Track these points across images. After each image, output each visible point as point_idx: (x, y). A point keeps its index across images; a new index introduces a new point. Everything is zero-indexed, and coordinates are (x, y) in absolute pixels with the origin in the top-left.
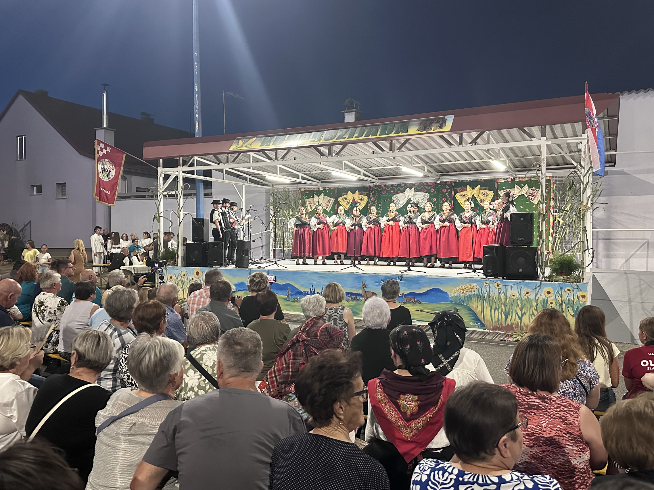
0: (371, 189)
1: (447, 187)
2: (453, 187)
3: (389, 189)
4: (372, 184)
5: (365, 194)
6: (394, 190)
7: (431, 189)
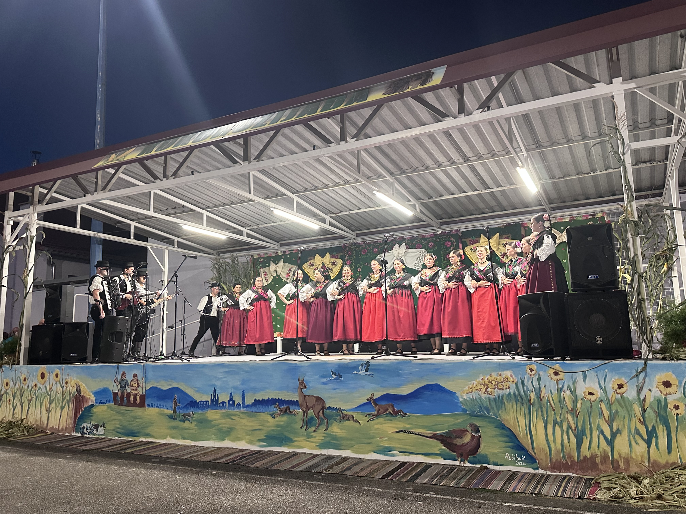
0: (347, 249)
1: (452, 239)
2: (460, 238)
3: (371, 248)
4: (348, 242)
5: (339, 257)
6: (378, 248)
7: (428, 243)
